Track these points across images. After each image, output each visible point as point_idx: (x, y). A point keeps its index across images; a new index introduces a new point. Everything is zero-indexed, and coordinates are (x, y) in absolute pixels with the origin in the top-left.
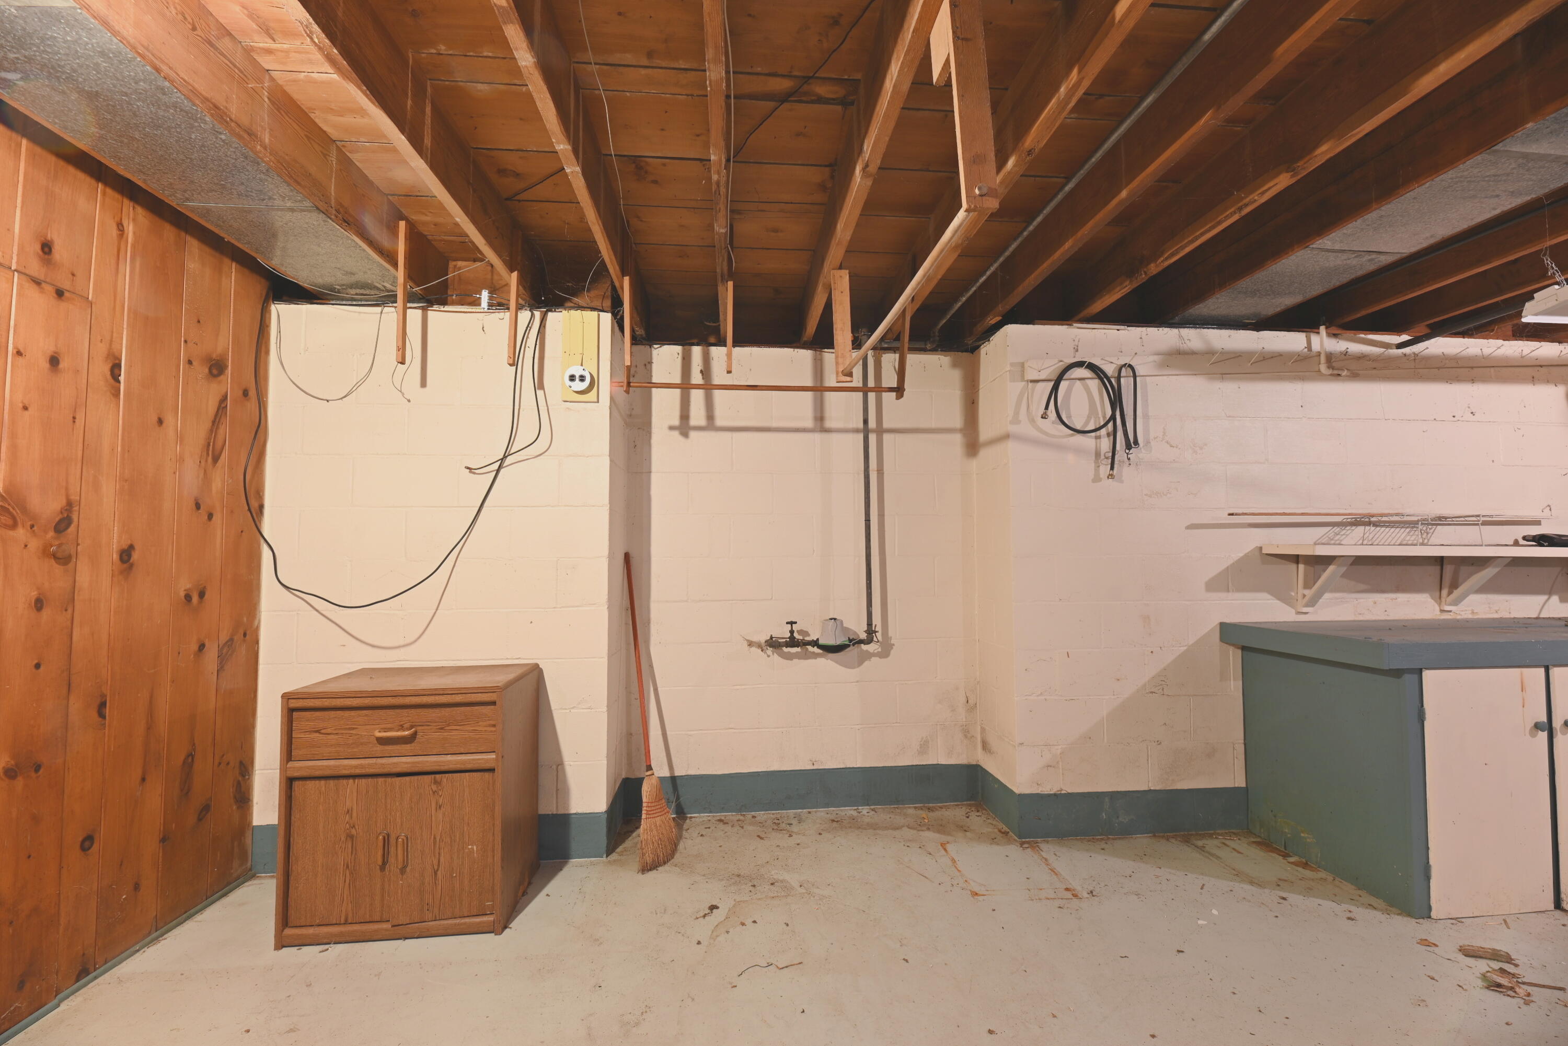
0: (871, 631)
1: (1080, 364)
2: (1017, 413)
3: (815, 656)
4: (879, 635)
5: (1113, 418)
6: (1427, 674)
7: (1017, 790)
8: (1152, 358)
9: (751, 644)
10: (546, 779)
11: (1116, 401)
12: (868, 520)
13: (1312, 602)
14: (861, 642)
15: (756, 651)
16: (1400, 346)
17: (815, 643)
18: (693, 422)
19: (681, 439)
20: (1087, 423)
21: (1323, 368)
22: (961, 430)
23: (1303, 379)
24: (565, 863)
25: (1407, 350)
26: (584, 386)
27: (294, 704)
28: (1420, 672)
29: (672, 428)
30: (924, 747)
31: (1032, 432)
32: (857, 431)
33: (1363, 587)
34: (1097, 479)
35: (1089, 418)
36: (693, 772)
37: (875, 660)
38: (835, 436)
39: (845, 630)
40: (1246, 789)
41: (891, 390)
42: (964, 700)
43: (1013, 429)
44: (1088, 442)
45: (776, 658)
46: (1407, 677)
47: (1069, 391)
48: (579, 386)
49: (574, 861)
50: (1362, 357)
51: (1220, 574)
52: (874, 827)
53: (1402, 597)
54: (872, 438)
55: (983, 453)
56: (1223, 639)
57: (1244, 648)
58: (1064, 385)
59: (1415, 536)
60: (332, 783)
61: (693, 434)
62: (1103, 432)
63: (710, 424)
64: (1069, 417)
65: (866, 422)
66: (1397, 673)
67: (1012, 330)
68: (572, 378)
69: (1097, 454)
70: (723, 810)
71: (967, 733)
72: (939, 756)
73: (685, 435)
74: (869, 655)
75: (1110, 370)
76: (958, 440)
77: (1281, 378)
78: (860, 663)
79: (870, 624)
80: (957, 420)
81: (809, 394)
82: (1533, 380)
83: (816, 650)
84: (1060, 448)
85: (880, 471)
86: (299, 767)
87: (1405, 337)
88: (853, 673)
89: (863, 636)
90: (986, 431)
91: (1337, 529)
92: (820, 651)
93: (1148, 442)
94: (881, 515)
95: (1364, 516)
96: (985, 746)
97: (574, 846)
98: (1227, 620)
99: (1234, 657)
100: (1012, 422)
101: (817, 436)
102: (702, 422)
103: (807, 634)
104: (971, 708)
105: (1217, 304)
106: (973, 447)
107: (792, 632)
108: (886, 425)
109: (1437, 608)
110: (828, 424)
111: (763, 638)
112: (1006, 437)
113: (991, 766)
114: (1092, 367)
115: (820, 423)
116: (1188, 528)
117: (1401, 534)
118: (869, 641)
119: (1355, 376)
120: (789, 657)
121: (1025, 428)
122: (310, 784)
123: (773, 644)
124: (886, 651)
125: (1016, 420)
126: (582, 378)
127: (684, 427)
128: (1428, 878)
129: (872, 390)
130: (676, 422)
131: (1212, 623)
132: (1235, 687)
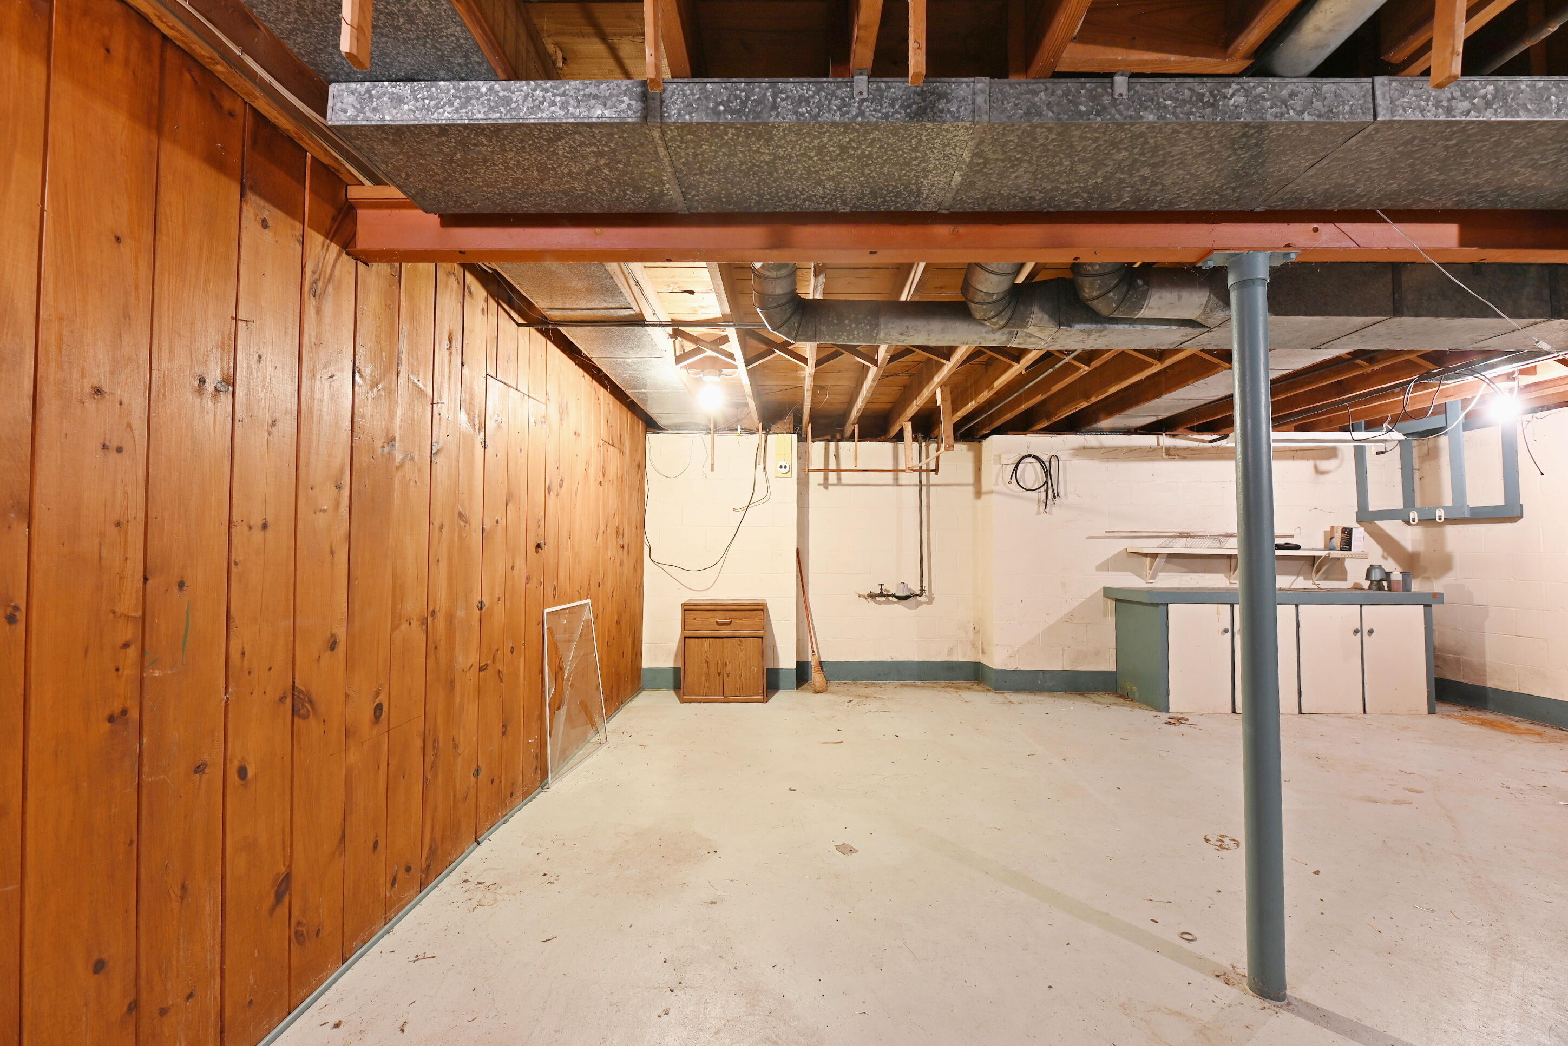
0: (922, 590)
1: (1030, 456)
2: (997, 480)
3: (893, 603)
4: (927, 592)
5: (1046, 482)
6: (1170, 605)
7: (994, 668)
8: (1068, 452)
9: (860, 596)
10: (768, 653)
11: (1047, 473)
12: (921, 533)
13: (1154, 577)
14: (917, 595)
15: (862, 599)
16: (1211, 442)
17: (893, 595)
18: (830, 481)
19: (824, 490)
20: (1033, 485)
21: (1164, 455)
22: (972, 484)
23: (1154, 460)
24: (777, 692)
25: (1214, 444)
26: (787, 470)
27: (686, 607)
28: (1167, 604)
29: (819, 485)
30: (951, 651)
31: (1005, 490)
32: (916, 485)
33: (1186, 570)
34: (1038, 513)
35: (1035, 482)
36: (830, 660)
37: (924, 605)
38: (904, 488)
39: (909, 589)
40: (1116, 673)
41: (932, 471)
42: (972, 628)
43: (995, 488)
44: (1034, 495)
45: (873, 603)
46: (1161, 607)
47: (1024, 470)
48: (784, 470)
49: (781, 691)
50: (1187, 449)
51: (1105, 562)
52: (923, 687)
53: (1207, 576)
54: (924, 489)
55: (984, 497)
56: (1105, 596)
57: (1116, 600)
58: (1021, 466)
59: (1217, 544)
60: (700, 639)
61: (830, 487)
62: (1042, 489)
63: (839, 482)
64: (1024, 482)
65: (920, 482)
66: (1156, 605)
67: (995, 438)
68: (781, 467)
69: (1039, 501)
70: (845, 679)
71: (974, 645)
72: (959, 657)
73: (826, 488)
74: (921, 603)
75: (1045, 458)
76: (971, 489)
77: (1141, 460)
78: (917, 607)
79: (922, 586)
80: (970, 479)
81: (891, 474)
82: (1293, 458)
83: (894, 599)
84: (1018, 497)
85: (928, 507)
86: (688, 633)
87: (1215, 437)
88: (913, 612)
89: (918, 592)
90: (985, 488)
91: (1170, 539)
92: (896, 600)
93: (1066, 495)
94: (929, 530)
95: (1187, 533)
96: (983, 652)
97: (781, 684)
98: (1107, 586)
99: (1112, 605)
100: (994, 485)
101: (895, 488)
102: (835, 482)
103: (889, 591)
104: (976, 632)
105: (1105, 423)
106: (978, 494)
107: (881, 589)
108: (931, 482)
109: (1228, 581)
110: (900, 482)
111: (866, 593)
112: (991, 492)
113: (985, 661)
114: (1035, 457)
115: (896, 483)
116: (1088, 538)
117: (1208, 543)
118: (921, 595)
119: (1184, 458)
120: (880, 603)
121: (1000, 487)
122: (692, 640)
123: (872, 596)
124: (931, 600)
125: (996, 484)
126: (785, 467)
127: (826, 484)
128: (1168, 695)
129: (924, 471)
130: (822, 482)
131: (1100, 587)
132: (1111, 620)
